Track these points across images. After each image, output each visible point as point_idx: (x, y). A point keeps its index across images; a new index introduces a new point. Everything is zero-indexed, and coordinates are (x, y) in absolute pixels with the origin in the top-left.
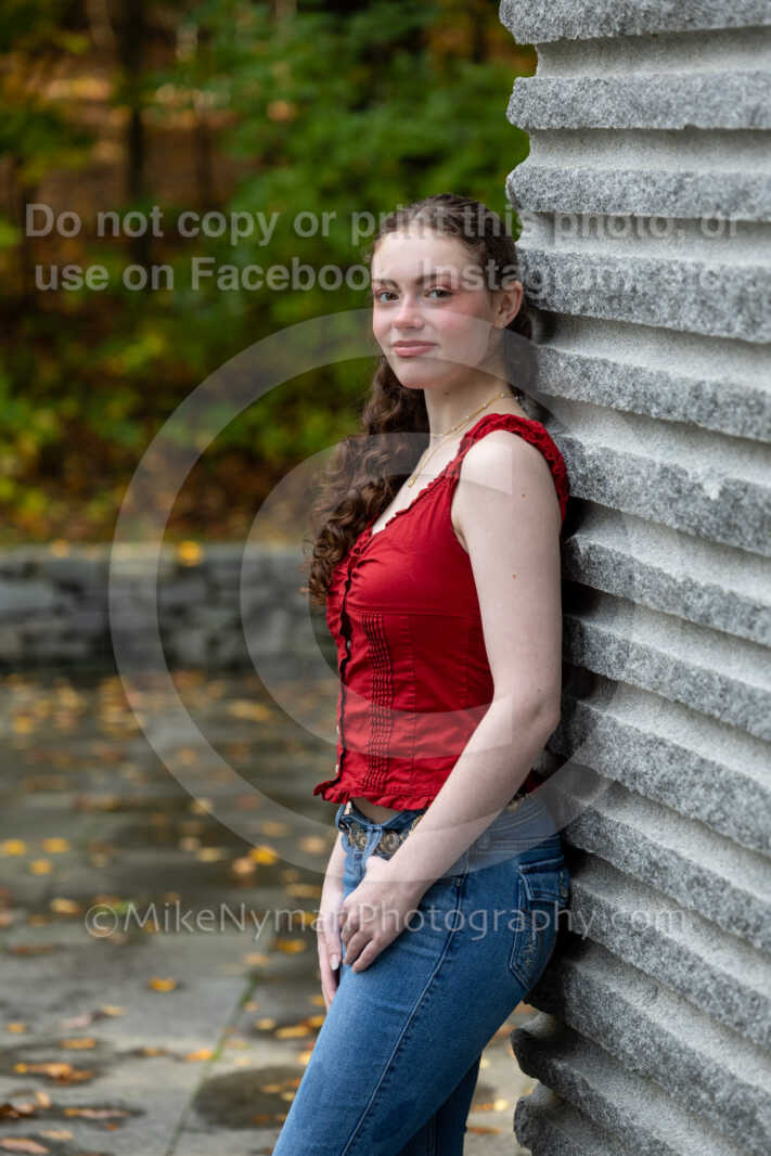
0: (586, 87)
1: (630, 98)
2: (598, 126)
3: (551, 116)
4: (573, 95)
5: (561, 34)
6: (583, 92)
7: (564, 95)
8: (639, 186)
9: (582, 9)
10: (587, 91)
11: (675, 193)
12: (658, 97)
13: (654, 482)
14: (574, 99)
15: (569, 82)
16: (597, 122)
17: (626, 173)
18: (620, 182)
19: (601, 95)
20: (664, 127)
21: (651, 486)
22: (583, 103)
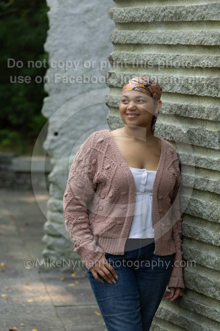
0: (140, 33)
1: (156, 36)
2: (144, 43)
3: (127, 40)
4: (135, 35)
5: (131, 20)
6: (139, 35)
7: (132, 35)
8: (159, 58)
9: (140, 15)
10: (140, 35)
11: (173, 60)
12: (167, 37)
13: (163, 129)
14: (135, 36)
15: (134, 32)
16: (143, 42)
17: (154, 55)
18: (152, 57)
19: (145, 36)
20: (169, 44)
21: (162, 130)
22: (139, 37)
